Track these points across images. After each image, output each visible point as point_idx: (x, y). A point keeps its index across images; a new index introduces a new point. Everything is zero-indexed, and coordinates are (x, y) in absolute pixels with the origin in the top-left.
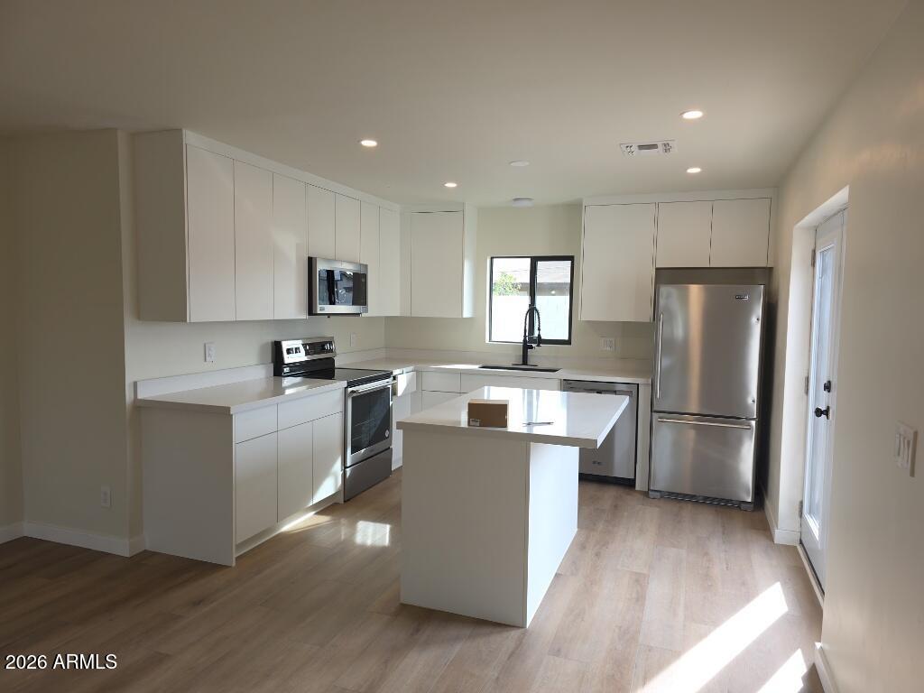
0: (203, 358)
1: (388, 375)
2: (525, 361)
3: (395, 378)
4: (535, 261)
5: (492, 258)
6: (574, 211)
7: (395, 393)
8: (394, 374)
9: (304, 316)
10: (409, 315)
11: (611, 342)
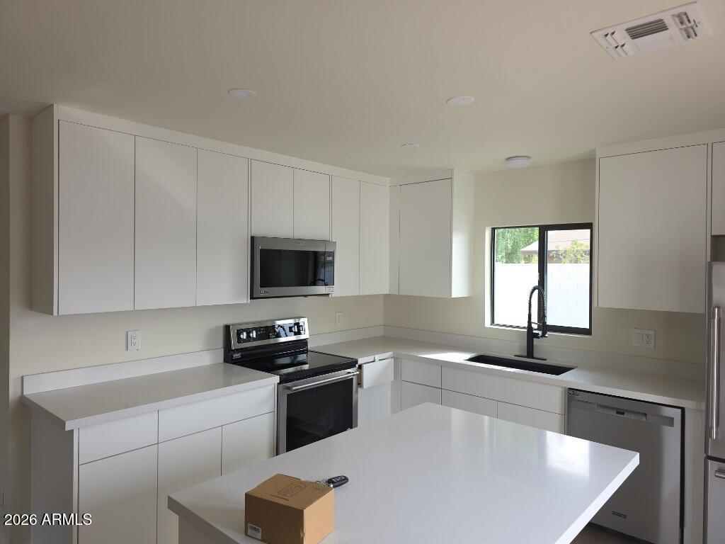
0: (124, 346)
1: (352, 363)
2: (530, 352)
3: (360, 367)
4: (544, 230)
5: (493, 230)
6: (586, 166)
7: (360, 384)
8: (359, 363)
9: (245, 300)
10: (396, 293)
11: (648, 336)
